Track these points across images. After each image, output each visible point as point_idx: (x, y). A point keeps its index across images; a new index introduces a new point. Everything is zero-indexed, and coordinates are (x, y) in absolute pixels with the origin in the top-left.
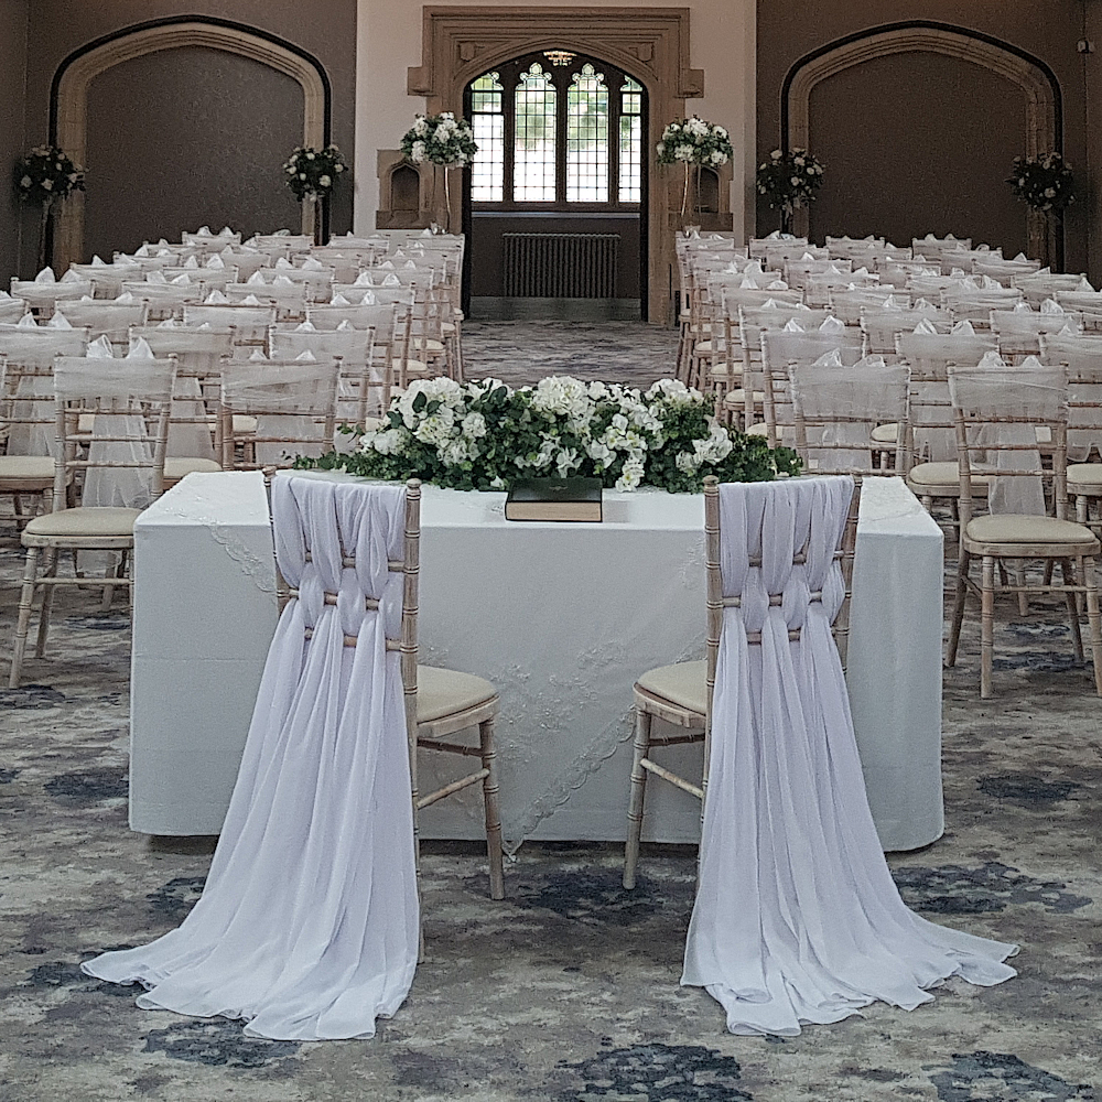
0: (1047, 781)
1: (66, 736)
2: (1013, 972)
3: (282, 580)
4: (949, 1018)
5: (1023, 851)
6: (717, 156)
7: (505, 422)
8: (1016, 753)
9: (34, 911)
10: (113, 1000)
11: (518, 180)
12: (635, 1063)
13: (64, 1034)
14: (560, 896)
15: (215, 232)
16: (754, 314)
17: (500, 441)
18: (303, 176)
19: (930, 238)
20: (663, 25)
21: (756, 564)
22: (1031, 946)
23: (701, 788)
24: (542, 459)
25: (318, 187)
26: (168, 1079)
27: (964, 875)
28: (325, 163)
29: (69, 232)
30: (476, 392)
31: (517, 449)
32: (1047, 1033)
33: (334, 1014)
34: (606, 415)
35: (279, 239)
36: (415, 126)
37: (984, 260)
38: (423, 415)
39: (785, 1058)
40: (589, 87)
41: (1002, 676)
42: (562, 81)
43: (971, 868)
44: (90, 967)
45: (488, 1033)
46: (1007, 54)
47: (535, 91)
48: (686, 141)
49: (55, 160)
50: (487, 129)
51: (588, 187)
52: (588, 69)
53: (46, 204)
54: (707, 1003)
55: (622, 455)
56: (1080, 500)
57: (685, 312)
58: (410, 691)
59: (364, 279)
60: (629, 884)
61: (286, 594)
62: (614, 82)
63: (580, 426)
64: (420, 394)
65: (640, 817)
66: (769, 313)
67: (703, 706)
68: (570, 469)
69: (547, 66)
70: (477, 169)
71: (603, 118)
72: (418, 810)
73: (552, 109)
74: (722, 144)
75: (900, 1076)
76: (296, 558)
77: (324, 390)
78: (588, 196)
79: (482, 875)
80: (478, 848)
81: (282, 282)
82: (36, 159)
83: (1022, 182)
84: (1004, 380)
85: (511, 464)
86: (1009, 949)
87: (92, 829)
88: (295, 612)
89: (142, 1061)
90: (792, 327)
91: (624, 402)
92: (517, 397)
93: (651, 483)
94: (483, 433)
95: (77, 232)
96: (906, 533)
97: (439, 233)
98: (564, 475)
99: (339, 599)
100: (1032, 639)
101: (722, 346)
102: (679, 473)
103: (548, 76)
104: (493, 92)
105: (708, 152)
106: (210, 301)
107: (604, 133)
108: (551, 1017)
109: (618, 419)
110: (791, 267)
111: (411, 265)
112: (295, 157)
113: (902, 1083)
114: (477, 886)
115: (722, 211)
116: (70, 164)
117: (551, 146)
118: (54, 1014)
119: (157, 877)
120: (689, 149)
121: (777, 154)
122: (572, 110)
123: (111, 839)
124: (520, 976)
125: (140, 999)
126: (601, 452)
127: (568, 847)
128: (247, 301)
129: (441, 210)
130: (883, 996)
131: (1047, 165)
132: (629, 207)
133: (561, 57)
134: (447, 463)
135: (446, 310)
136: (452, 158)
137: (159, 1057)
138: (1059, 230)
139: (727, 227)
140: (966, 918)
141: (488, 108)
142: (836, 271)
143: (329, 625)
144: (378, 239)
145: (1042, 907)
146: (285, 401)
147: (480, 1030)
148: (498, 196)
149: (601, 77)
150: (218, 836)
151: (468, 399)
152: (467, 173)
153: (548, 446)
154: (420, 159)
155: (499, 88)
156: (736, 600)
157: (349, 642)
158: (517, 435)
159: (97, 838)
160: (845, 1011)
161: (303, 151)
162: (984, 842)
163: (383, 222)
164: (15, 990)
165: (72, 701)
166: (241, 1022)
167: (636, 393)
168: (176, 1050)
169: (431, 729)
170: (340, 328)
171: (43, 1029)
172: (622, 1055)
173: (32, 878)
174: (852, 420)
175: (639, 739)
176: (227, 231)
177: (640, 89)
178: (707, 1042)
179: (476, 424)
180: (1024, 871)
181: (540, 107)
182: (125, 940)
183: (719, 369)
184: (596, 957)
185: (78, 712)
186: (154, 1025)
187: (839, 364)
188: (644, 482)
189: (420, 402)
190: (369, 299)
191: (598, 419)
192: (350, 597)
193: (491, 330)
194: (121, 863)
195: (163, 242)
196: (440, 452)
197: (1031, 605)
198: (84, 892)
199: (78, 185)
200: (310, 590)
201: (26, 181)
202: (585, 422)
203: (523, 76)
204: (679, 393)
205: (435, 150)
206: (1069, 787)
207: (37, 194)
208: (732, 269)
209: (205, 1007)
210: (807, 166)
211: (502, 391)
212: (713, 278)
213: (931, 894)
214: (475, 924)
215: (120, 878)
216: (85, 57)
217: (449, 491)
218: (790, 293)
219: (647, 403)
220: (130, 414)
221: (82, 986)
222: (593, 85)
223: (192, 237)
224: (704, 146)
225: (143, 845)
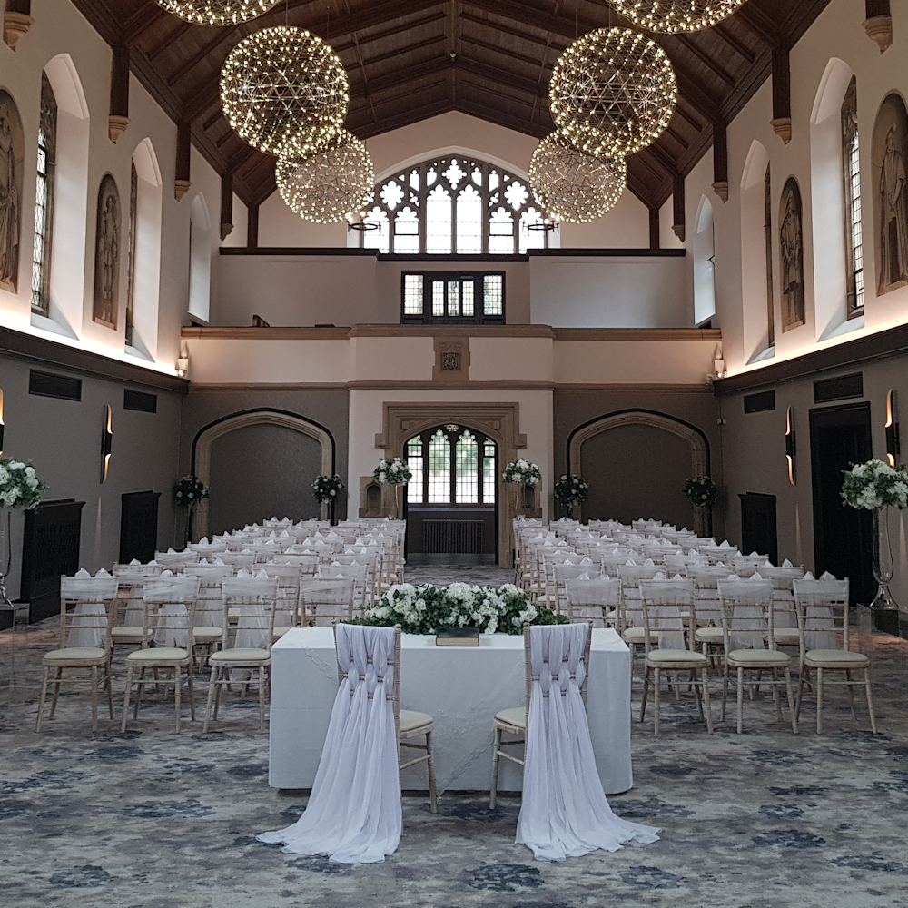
0: (681, 767)
1: (233, 752)
2: (658, 838)
3: (340, 670)
4: (629, 854)
5: (667, 794)
6: (533, 479)
7: (435, 603)
8: (669, 757)
9: (231, 818)
10: (271, 849)
11: (431, 491)
12: (495, 870)
13: (252, 861)
14: (462, 812)
15: (280, 519)
16: (551, 557)
17: (432, 612)
18: (321, 490)
19: (641, 521)
20: (505, 411)
21: (546, 661)
22: (666, 829)
23: (523, 760)
24: (452, 620)
25: (329, 496)
26: (298, 877)
27: (641, 804)
28: (333, 483)
29: (201, 520)
30: (421, 590)
31: (440, 616)
32: (671, 860)
33: (367, 853)
34: (480, 600)
35: (312, 523)
36: (381, 464)
37: (666, 532)
38: (398, 600)
39: (559, 868)
40: (467, 442)
41: (665, 726)
42: (453, 440)
43: (644, 801)
44: (260, 838)
45: (432, 860)
46: (681, 425)
47: (439, 445)
48: (518, 472)
49: (194, 482)
50: (415, 464)
51: (467, 495)
52: (467, 433)
53: (190, 506)
54: (526, 850)
55: (488, 618)
56: (704, 644)
57: (518, 559)
58: (397, 718)
59: (359, 542)
60: (492, 807)
61: (342, 675)
62: (480, 439)
63: (469, 605)
64: (396, 591)
65: (497, 777)
66: (557, 556)
67: (524, 725)
68: (464, 625)
69: (445, 432)
70: (410, 485)
71: (475, 459)
72: (401, 770)
73: (448, 454)
74: (536, 473)
75: (607, 874)
76: (347, 660)
77: (348, 592)
78: (467, 500)
79: (427, 804)
80: (426, 794)
81: (320, 543)
82: (185, 483)
83: (690, 491)
84: (664, 586)
85: (437, 622)
86: (657, 830)
87: (251, 788)
88: (346, 684)
89: (287, 871)
90: (568, 562)
91: (488, 594)
92: (440, 593)
93: (501, 631)
94: (425, 608)
95: (205, 520)
96: (614, 650)
97: (393, 519)
98: (461, 627)
99: (365, 678)
100: (681, 710)
101: (535, 576)
102: (513, 626)
103: (446, 437)
104: (417, 445)
105: (529, 477)
106: (287, 552)
107: (475, 467)
108: (459, 855)
109: (486, 602)
110: (570, 535)
111: (381, 535)
112: (317, 481)
113: (608, 877)
114: (426, 809)
115: (537, 507)
116: (202, 485)
117: (448, 474)
118: (246, 855)
119: (284, 805)
120: (519, 476)
121: (564, 478)
122: (459, 455)
123: (260, 791)
124: (445, 840)
125: (283, 849)
126: (478, 617)
127: (464, 793)
128: (305, 552)
129: (393, 508)
130: (602, 847)
131: (702, 483)
132: (488, 506)
133: (453, 428)
134: (408, 622)
135: (397, 558)
136: (399, 481)
137: (294, 869)
138: (710, 516)
139: (538, 515)
140: (639, 819)
141: (415, 454)
142: (591, 536)
143: (361, 689)
144: (363, 522)
145: (674, 815)
146: (330, 597)
147: (429, 859)
148: (420, 500)
149: (473, 437)
150: (311, 789)
151: (418, 593)
152: (405, 488)
153: (454, 614)
154: (383, 481)
155: (420, 443)
156: (538, 678)
157: (370, 697)
158: (440, 609)
159: (254, 791)
160: (585, 852)
161: (322, 478)
162: (650, 791)
163: (362, 514)
164: (229, 847)
165: (233, 738)
166: (327, 857)
167: (493, 590)
168: (300, 867)
169: (406, 735)
170: (352, 564)
171: (243, 859)
172: (490, 868)
173: (228, 806)
174: (594, 605)
175: (496, 742)
176: (286, 519)
177: (493, 443)
178: (527, 863)
179: (421, 604)
180: (667, 802)
181: (442, 453)
182: (274, 828)
183: (534, 586)
184: (479, 834)
185: (238, 742)
186: (290, 859)
187: (588, 578)
188: (498, 630)
189: (396, 594)
190: (364, 551)
191: (476, 602)
192: (370, 676)
193: (417, 570)
194: (266, 800)
195: (255, 525)
196: (405, 617)
197: (682, 696)
198: (254, 811)
199: (206, 496)
200: (353, 674)
201: (179, 494)
202: (471, 603)
203: (433, 437)
204: (513, 590)
205: (391, 477)
206: (691, 770)
207: (185, 501)
208: (540, 536)
209: (311, 851)
210: (580, 483)
211: (433, 589)
212: (531, 540)
213: (626, 811)
214: (425, 822)
215: (267, 806)
216: (209, 430)
217: (410, 635)
218: (569, 547)
219: (499, 595)
220: (257, 604)
221: (258, 845)
222: (469, 441)
223: (268, 522)
224: (527, 474)
225: (275, 793)
